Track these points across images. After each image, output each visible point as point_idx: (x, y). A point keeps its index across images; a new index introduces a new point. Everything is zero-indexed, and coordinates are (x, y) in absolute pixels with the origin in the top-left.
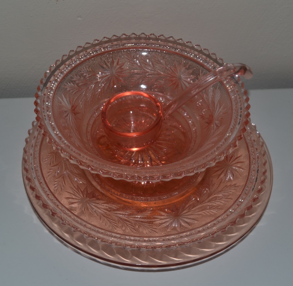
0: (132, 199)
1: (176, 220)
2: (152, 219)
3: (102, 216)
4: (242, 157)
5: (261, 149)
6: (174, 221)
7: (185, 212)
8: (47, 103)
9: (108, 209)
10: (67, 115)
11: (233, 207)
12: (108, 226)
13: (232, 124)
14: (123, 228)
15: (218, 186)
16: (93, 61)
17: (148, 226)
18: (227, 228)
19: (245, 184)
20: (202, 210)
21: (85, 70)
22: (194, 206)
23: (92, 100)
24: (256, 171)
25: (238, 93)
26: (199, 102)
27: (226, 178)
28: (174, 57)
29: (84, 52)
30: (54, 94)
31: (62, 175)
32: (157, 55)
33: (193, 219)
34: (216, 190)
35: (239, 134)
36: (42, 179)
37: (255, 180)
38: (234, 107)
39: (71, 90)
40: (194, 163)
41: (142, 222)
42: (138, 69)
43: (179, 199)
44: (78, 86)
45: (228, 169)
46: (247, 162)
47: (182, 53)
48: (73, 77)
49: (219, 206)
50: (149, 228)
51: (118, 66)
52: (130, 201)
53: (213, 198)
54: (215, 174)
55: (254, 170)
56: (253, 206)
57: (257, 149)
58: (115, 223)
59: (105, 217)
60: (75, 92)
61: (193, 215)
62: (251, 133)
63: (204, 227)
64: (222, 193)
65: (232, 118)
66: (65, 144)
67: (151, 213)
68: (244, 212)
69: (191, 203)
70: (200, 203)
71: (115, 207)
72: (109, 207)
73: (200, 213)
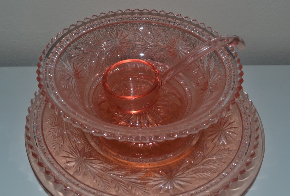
0: (128, 160)
1: (169, 182)
2: (146, 180)
3: (96, 176)
4: (235, 123)
5: (254, 116)
6: (167, 182)
7: (178, 174)
8: (50, 66)
9: (103, 169)
10: (70, 78)
11: (227, 171)
12: (100, 186)
13: (226, 89)
14: (116, 189)
15: (212, 150)
16: (98, 31)
17: (141, 187)
18: (220, 192)
19: (238, 148)
20: (196, 173)
21: (90, 40)
22: (188, 169)
23: (96, 66)
24: (249, 136)
25: (232, 62)
26: (195, 71)
27: (219, 143)
28: (173, 30)
29: (91, 23)
30: (58, 58)
31: (61, 135)
32: (157, 28)
33: (186, 182)
34: (210, 153)
35: (232, 99)
36: (42, 138)
37: (248, 145)
38: (228, 74)
39: (76, 56)
40: (187, 125)
41: (135, 182)
42: (140, 41)
43: (173, 162)
44: (83, 53)
45: (222, 134)
46: (240, 128)
47: (180, 26)
48: (79, 45)
49: (212, 169)
50: (142, 189)
51: (122, 38)
52: (126, 162)
53: (207, 161)
54: (209, 138)
55: (247, 136)
56: (246, 170)
57: (249, 116)
58: (109, 184)
59: (99, 177)
60: (79, 58)
61: (186, 177)
62: (243, 101)
63: (197, 190)
64: (216, 157)
65: (225, 84)
66: (62, 103)
67: (145, 174)
68: (237, 176)
69: (185, 166)
70: (194, 166)
71: (110, 167)
72: (104, 167)
73: (193, 175)
